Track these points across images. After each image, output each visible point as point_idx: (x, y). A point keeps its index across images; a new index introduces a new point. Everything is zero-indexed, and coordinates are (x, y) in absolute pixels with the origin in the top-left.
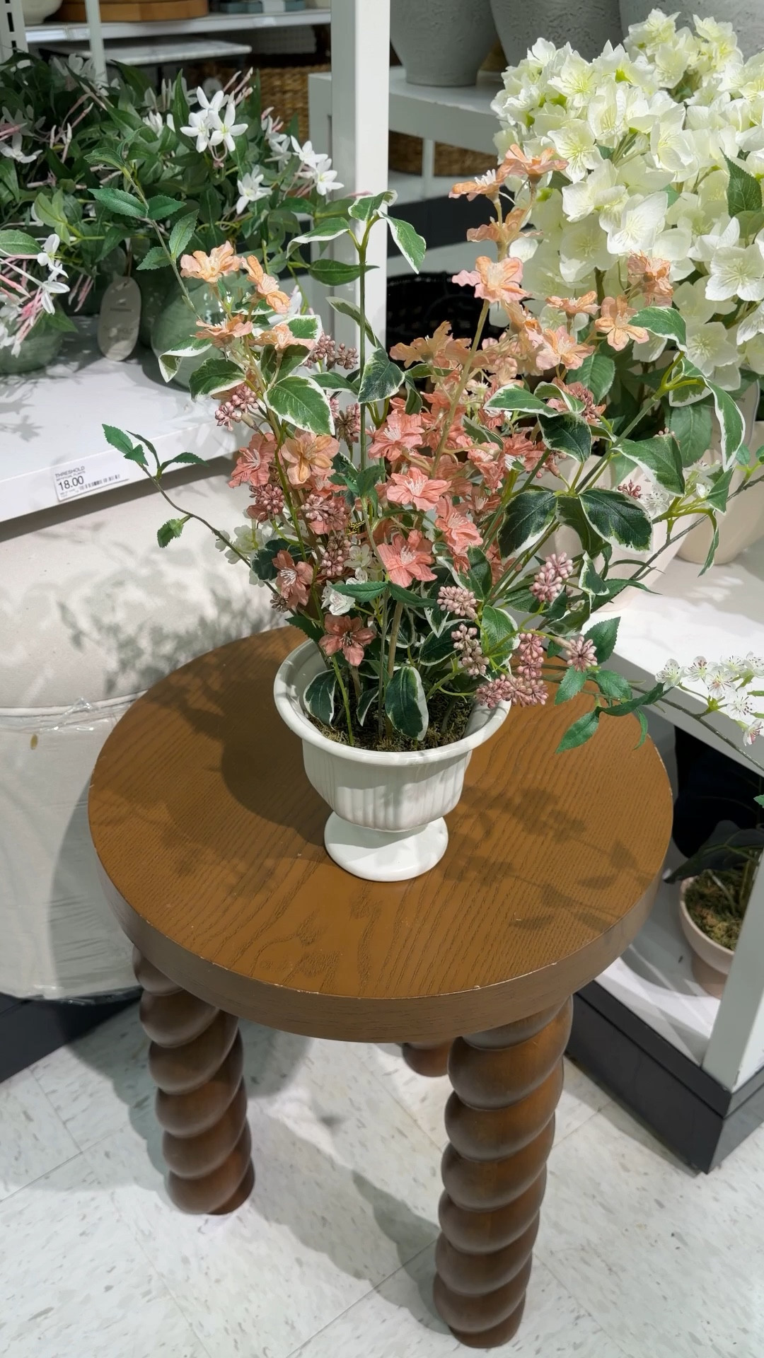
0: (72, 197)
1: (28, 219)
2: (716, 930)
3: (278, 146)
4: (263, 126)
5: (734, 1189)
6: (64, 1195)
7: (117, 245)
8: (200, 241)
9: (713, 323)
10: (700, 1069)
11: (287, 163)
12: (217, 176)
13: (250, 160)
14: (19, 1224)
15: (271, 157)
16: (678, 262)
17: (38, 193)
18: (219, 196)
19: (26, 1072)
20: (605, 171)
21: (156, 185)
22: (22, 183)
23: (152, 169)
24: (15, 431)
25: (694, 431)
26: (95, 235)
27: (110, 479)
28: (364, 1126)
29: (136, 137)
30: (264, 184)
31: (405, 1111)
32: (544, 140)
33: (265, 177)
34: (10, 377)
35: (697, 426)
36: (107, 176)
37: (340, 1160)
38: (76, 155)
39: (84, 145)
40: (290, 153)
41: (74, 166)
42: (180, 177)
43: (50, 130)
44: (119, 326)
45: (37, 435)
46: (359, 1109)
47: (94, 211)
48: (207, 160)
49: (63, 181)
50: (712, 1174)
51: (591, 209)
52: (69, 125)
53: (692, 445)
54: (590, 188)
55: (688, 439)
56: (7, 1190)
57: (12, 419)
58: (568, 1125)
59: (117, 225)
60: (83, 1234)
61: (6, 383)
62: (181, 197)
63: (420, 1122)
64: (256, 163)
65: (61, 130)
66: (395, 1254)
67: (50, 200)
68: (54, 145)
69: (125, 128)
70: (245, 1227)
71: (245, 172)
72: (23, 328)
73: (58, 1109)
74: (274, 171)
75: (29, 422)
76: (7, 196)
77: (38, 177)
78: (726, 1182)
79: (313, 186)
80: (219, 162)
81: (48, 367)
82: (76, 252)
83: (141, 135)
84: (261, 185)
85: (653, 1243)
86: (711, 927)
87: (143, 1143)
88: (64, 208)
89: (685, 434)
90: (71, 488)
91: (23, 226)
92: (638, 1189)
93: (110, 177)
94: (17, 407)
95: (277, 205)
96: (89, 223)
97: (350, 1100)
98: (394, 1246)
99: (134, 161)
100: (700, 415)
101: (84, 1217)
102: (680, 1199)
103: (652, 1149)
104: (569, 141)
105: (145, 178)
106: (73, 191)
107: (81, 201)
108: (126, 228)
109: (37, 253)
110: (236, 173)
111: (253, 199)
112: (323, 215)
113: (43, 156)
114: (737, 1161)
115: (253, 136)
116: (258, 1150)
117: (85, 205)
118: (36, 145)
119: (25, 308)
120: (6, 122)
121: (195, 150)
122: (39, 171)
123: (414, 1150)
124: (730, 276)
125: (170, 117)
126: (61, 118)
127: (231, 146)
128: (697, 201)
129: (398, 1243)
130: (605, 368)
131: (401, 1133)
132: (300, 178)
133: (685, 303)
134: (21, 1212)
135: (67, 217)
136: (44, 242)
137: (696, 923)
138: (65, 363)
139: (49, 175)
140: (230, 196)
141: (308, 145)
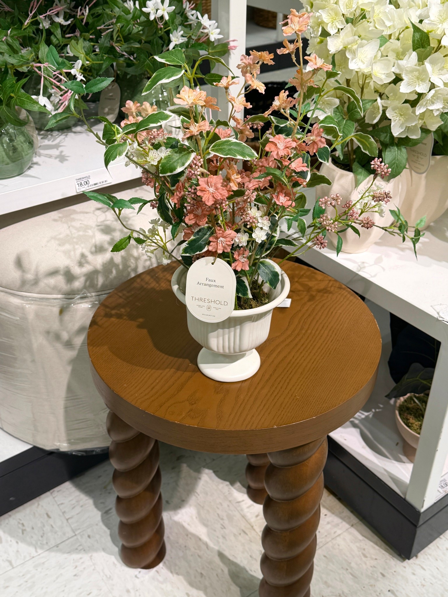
0: (88, 42)
1: (66, 52)
2: (414, 426)
3: (191, 16)
4: (184, 6)
5: (424, 569)
6: (66, 555)
7: (109, 66)
8: (151, 64)
9: (405, 104)
10: (405, 500)
11: (196, 25)
12: (160, 32)
13: (177, 23)
14: (42, 569)
15: (188, 22)
16: (387, 74)
17: (71, 40)
18: (161, 42)
19: (48, 493)
20: (349, 29)
21: (129, 36)
22: (63, 35)
23: (128, 28)
24: (56, 158)
25: (397, 159)
26: (99, 61)
27: (102, 182)
28: (225, 528)
29: (120, 13)
30: (184, 35)
31: (247, 521)
32: (317, 14)
33: (184, 31)
34: (54, 132)
35: (399, 156)
36: (105, 32)
37: (211, 544)
38: (90, 21)
39: (94, 16)
40: (197, 20)
41: (89, 27)
42: (141, 32)
43: (78, 8)
44: (109, 107)
45: (67, 160)
46: (222, 519)
47: (98, 49)
48: (155, 24)
49: (84, 34)
50: (412, 561)
51: (341, 47)
52: (87, 6)
53: (397, 166)
54: (341, 37)
55: (394, 163)
56: (36, 552)
57: (55, 152)
58: (335, 532)
59: (109, 56)
60: (75, 575)
61: (52, 135)
62: (141, 42)
63: (255, 527)
64: (180, 25)
65: (83, 8)
66: (239, 593)
67: (77, 43)
68: (80, 16)
69: (115, 8)
70: (160, 576)
71: (174, 30)
72: (62, 107)
73: (64, 513)
74: (189, 29)
75: (63, 154)
76: (56, 41)
77: (71, 32)
78: (420, 565)
79: (207, 37)
80: (161, 25)
81: (73, 127)
82: (89, 69)
83: (122, 11)
84: (182, 36)
85: (378, 595)
86: (412, 424)
87: (108, 532)
88: (84, 47)
89: (393, 161)
90: (83, 186)
91: (63, 56)
92: (371, 567)
93: (107, 32)
94: (57, 147)
95: (190, 46)
96: (96, 55)
97: (218, 514)
98: (238, 589)
99: (119, 24)
100: (401, 151)
101: (76, 567)
102: (394, 573)
103: (380, 547)
104: (329, 15)
105: (124, 33)
106: (88, 39)
107: (92, 44)
108: (114, 57)
109: (71, 69)
110: (169, 30)
111: (178, 43)
112: (213, 51)
113: (74, 21)
114: (426, 555)
115: (179, 11)
116: (168, 537)
117: (94, 46)
118: (71, 16)
119: (64, 97)
120: (56, 5)
121: (149, 19)
122: (72, 29)
123: (251, 541)
124: (412, 81)
125: (137, 3)
126: (83, 2)
127: (167, 17)
128: (398, 43)
129: (240, 587)
130: (350, 126)
131: (244, 532)
132: (202, 32)
133: (392, 94)
134: (43, 563)
135: (85, 51)
136: (74, 64)
137: (404, 422)
138: (81, 125)
139: (77, 31)
140: (166, 41)
141: (206, 16)
